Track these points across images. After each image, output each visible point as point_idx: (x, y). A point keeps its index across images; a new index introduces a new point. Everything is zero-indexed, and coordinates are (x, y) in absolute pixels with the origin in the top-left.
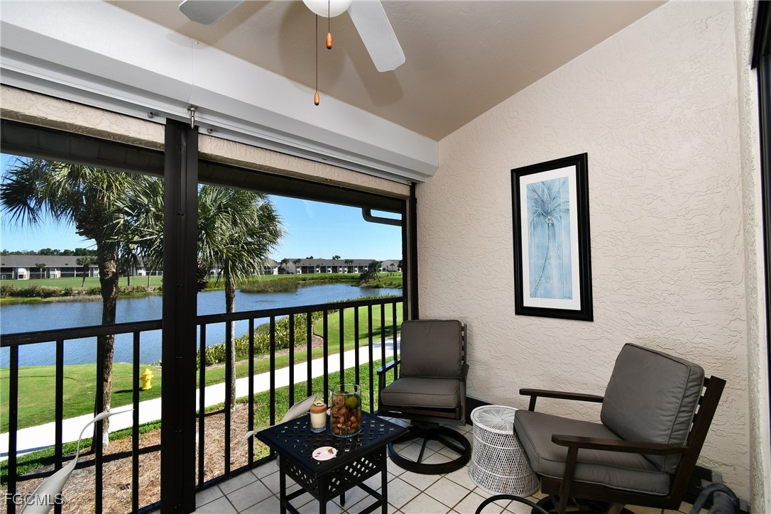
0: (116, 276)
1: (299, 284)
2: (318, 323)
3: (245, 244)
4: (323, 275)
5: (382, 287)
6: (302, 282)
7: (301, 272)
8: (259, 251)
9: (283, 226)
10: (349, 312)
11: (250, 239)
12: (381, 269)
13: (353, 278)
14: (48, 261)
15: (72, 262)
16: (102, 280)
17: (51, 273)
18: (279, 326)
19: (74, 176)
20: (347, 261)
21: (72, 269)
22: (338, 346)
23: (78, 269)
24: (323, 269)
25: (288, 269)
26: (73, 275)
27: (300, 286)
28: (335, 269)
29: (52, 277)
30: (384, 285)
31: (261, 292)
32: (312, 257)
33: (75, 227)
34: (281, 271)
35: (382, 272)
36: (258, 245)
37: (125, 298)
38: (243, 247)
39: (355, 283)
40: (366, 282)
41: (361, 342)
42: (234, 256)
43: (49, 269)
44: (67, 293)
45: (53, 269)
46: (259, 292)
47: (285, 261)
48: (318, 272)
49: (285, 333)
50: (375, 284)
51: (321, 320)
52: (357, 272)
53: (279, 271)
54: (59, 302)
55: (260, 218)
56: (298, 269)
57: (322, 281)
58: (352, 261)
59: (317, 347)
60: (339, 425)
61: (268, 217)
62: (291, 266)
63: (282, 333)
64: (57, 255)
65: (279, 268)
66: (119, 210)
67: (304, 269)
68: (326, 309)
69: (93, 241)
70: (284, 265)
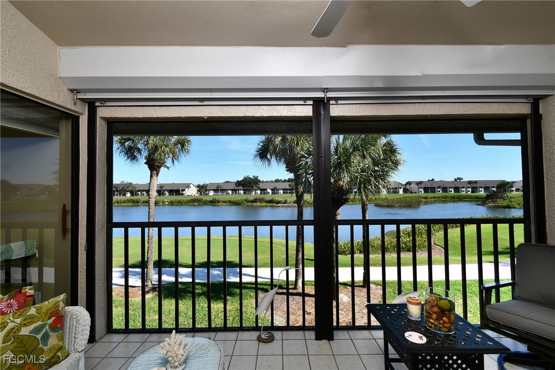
0: (302, 193)
1: (421, 201)
2: (438, 236)
3: (373, 171)
4: (445, 194)
5: (515, 208)
6: (423, 200)
7: (423, 191)
8: (383, 176)
9: (403, 155)
10: (471, 229)
11: (376, 168)
12: (514, 189)
13: (477, 198)
14: (278, 185)
15: (287, 186)
16: (297, 196)
17: (279, 191)
18: (403, 233)
19: (284, 140)
20: (470, 182)
21: (287, 189)
22: (460, 258)
23: (290, 190)
24: (445, 189)
25: (411, 190)
26: (287, 193)
27: (422, 203)
28: (457, 189)
29: (279, 193)
30: (517, 206)
31: (390, 206)
32: (433, 180)
33: (285, 167)
34: (405, 191)
35: (514, 193)
36: (382, 172)
37: (310, 206)
38: (371, 174)
39: (480, 203)
40: (493, 202)
41: (484, 258)
42: (365, 180)
44: (285, 202)
45: (280, 189)
46: (388, 206)
47: (409, 183)
48: (439, 193)
49: (408, 240)
50: (506, 204)
51: (442, 233)
52: (483, 192)
53: (404, 191)
54: (282, 206)
55: (384, 152)
56: (420, 190)
57: (444, 200)
58: (476, 182)
59: (438, 255)
60: (431, 320)
61: (390, 150)
62: (414, 186)
63: (406, 240)
64: (281, 182)
65: (404, 189)
66: (303, 156)
67: (426, 190)
68: (446, 223)
69: (293, 174)
70: (408, 186)
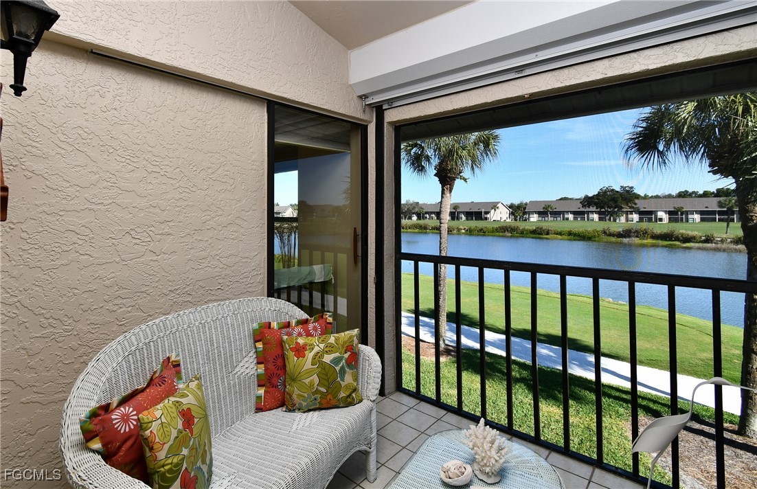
14: (686, 204)
15: (713, 204)
16: (743, 226)
17: (690, 216)
19: (702, 108)
21: (713, 213)
23: (721, 213)
26: (714, 220)
29: (691, 221)
33: (708, 164)
43: (687, 213)
44: (708, 240)
45: (692, 213)
54: (699, 248)
64: (695, 197)
69: (731, 180)
